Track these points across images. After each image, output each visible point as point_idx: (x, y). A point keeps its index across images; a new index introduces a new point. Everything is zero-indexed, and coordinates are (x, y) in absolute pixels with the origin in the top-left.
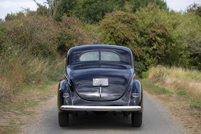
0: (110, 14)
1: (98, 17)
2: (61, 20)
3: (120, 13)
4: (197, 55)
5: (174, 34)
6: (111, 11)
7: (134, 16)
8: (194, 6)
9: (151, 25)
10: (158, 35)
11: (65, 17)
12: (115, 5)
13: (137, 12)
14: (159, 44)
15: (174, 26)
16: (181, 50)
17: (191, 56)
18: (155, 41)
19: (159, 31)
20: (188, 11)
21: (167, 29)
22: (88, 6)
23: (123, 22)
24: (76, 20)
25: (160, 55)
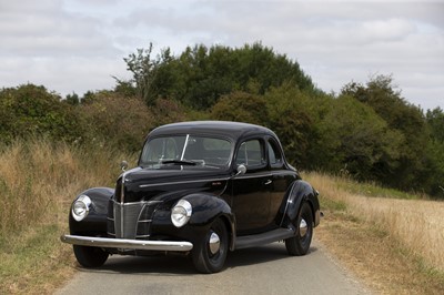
0: (226, 97)
1: (210, 100)
2: (154, 104)
3: (241, 94)
4: (356, 158)
5: (321, 126)
6: (228, 92)
7: (262, 99)
8: (353, 86)
9: (288, 113)
10: (297, 128)
11: (159, 100)
12: (234, 84)
13: (267, 94)
14: (298, 140)
15: (322, 114)
16: (332, 150)
17: (347, 160)
18: (293, 136)
19: (298, 122)
20: (344, 92)
21: (311, 119)
22: (194, 84)
23: (246, 108)
24: (177, 104)
25: (300, 157)
